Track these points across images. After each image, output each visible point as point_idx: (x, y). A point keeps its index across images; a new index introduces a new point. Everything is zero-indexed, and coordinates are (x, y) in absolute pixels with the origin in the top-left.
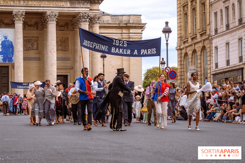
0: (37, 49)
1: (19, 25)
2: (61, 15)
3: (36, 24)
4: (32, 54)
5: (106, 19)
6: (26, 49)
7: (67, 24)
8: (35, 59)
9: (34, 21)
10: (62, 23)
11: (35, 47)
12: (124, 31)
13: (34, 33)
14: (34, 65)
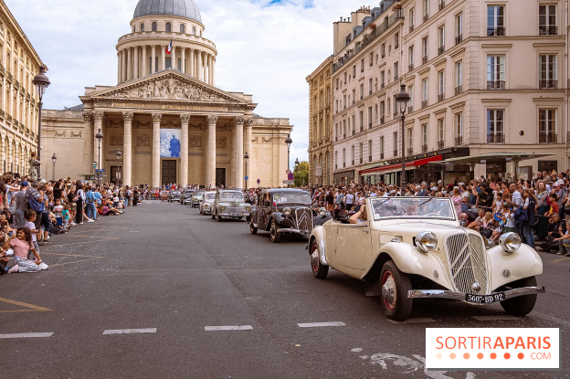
0: (201, 146)
1: (185, 126)
2: (220, 118)
3: (200, 125)
4: (196, 150)
5: (260, 121)
6: (190, 145)
7: (225, 126)
8: (198, 154)
9: (198, 122)
10: (222, 125)
11: (199, 144)
12: (275, 132)
13: (198, 132)
14: (197, 159)
